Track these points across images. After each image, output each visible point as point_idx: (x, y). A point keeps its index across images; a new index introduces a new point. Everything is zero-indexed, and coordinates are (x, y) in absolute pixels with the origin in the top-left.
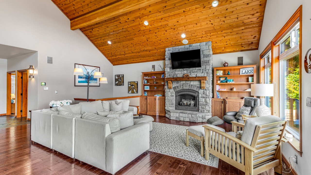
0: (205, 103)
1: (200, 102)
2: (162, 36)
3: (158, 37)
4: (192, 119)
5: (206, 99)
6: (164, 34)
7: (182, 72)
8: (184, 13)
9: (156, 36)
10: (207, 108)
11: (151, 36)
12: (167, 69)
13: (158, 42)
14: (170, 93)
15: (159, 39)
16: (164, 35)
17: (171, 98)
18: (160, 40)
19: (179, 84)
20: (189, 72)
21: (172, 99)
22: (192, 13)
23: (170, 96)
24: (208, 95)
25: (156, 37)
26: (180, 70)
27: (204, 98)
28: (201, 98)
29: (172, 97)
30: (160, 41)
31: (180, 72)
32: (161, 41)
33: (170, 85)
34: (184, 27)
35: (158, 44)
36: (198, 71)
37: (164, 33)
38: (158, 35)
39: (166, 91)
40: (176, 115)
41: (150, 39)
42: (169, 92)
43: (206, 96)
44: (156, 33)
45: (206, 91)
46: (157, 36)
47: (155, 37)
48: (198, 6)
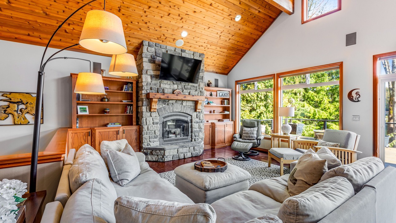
0: (198, 129)
1: (193, 129)
2: (155, 17)
3: (146, 16)
4: (194, 152)
5: (199, 124)
6: (162, 17)
7: (171, 86)
8: (210, 6)
9: (145, 12)
10: (201, 135)
11: (137, 6)
12: (146, 78)
13: (140, 24)
14: (151, 118)
15: (146, 20)
16: (160, 19)
17: (153, 127)
18: (146, 23)
19: (167, 104)
20: (180, 87)
21: (156, 129)
22: (216, 12)
23: (152, 124)
24: (202, 119)
25: (144, 14)
26: (169, 83)
27: (197, 123)
28: (195, 124)
29: (155, 125)
30: (145, 25)
31: (167, 86)
32: (147, 26)
33: (154, 106)
34: (194, 23)
35: (136, 27)
36: (192, 88)
37: (163, 15)
38: (151, 13)
39: (145, 115)
40: (173, 153)
41: (128, 11)
42: (149, 117)
43: (200, 121)
44: (150, 7)
45: (199, 114)
46: (147, 13)
47: (142, 13)
48: (226, 9)
